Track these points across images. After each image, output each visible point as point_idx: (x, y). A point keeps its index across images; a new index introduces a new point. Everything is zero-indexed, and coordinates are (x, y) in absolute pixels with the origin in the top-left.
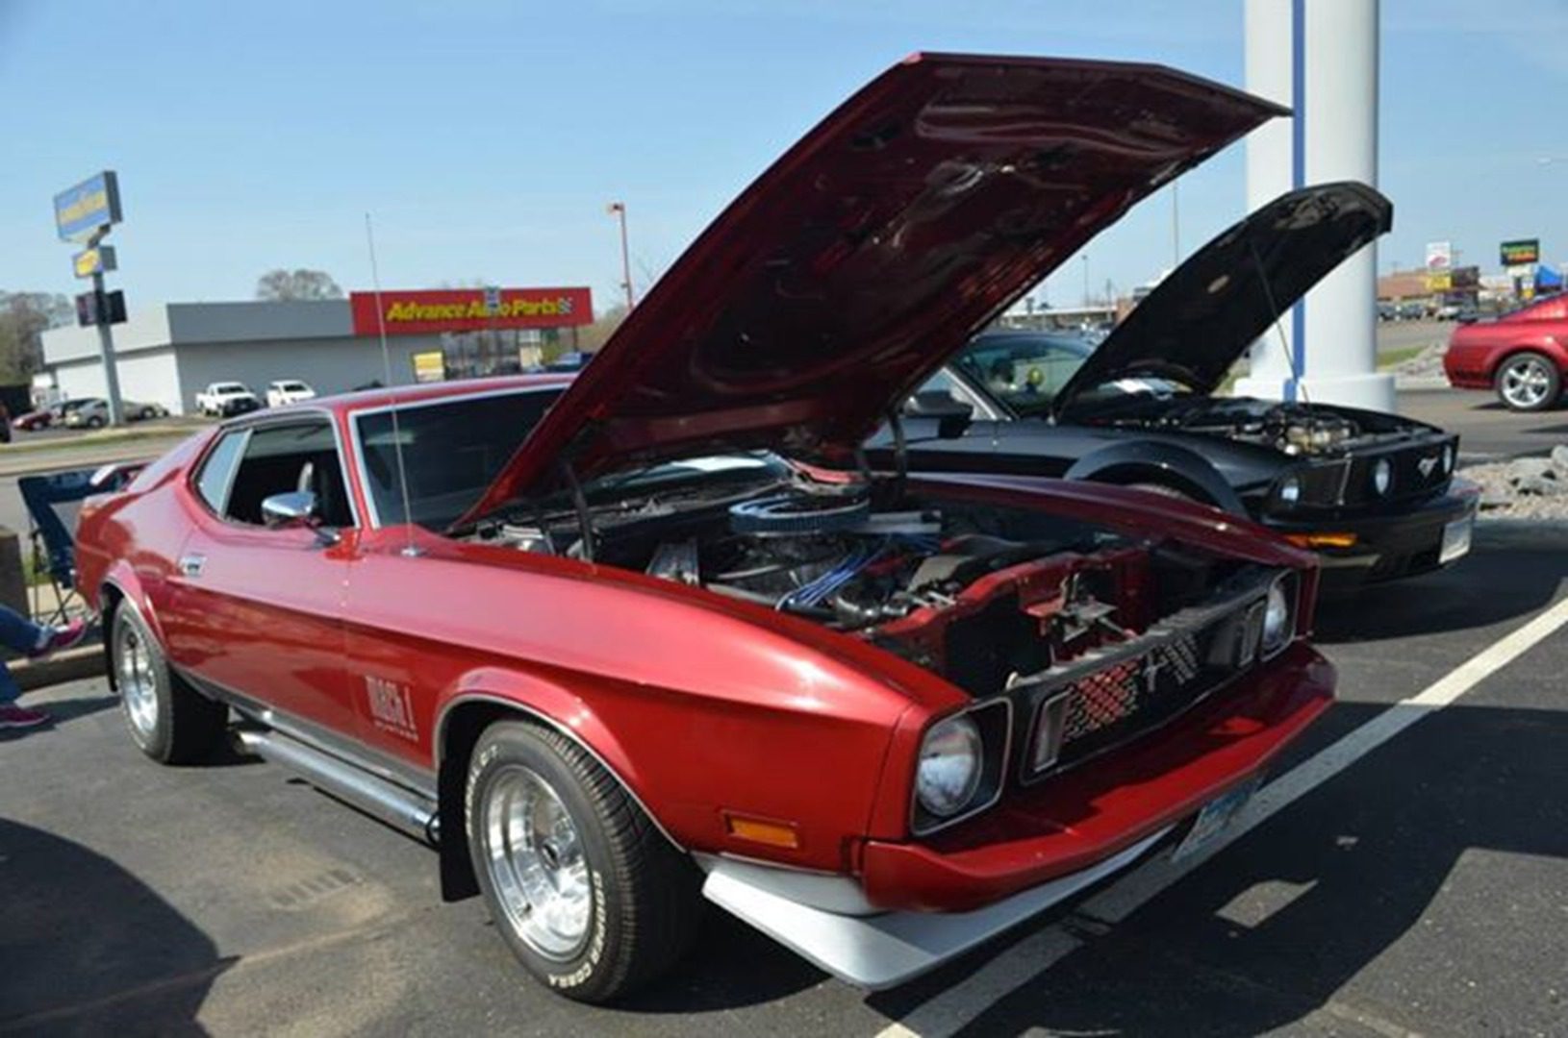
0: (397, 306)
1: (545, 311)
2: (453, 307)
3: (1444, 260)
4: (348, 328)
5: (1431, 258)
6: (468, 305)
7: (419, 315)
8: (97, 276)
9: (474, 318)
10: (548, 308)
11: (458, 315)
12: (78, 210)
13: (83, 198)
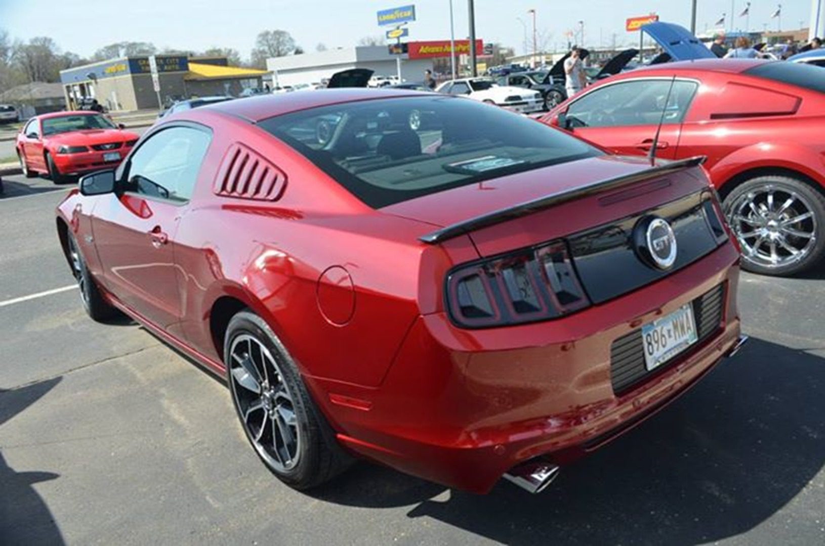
0: (422, 48)
2: (439, 48)
6: (444, 47)
7: (429, 51)
8: (398, 38)
9: (446, 52)
11: (441, 51)
12: (392, 17)
13: (396, 12)
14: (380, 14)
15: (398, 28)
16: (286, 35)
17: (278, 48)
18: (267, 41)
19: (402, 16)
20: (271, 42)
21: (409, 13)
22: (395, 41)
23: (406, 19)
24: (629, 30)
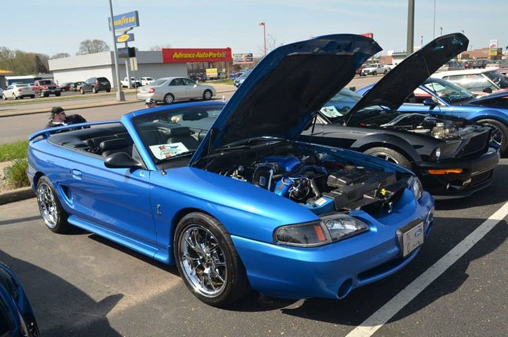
0: (176, 54)
1: (218, 56)
2: (191, 54)
3: (495, 46)
4: (161, 61)
5: (491, 45)
6: (196, 54)
7: (182, 56)
8: (126, 42)
9: (198, 58)
10: (219, 55)
11: (193, 57)
12: (120, 22)
13: (123, 18)
19: (128, 22)
21: (134, 19)
22: (123, 46)
23: (131, 25)
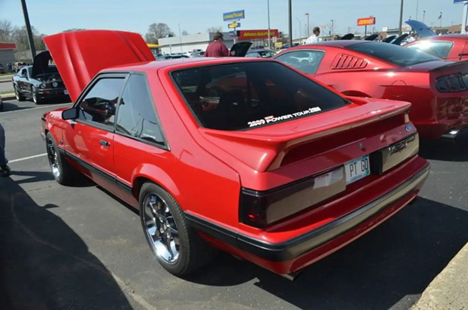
6: (257, 33)
8: (235, 28)
12: (232, 16)
13: (234, 14)
14: (225, 15)
15: (235, 23)
16: (165, 26)
17: (161, 33)
18: (155, 29)
19: (237, 16)
20: (157, 30)
21: (241, 14)
22: (233, 30)
23: (239, 18)
24: (358, 25)
